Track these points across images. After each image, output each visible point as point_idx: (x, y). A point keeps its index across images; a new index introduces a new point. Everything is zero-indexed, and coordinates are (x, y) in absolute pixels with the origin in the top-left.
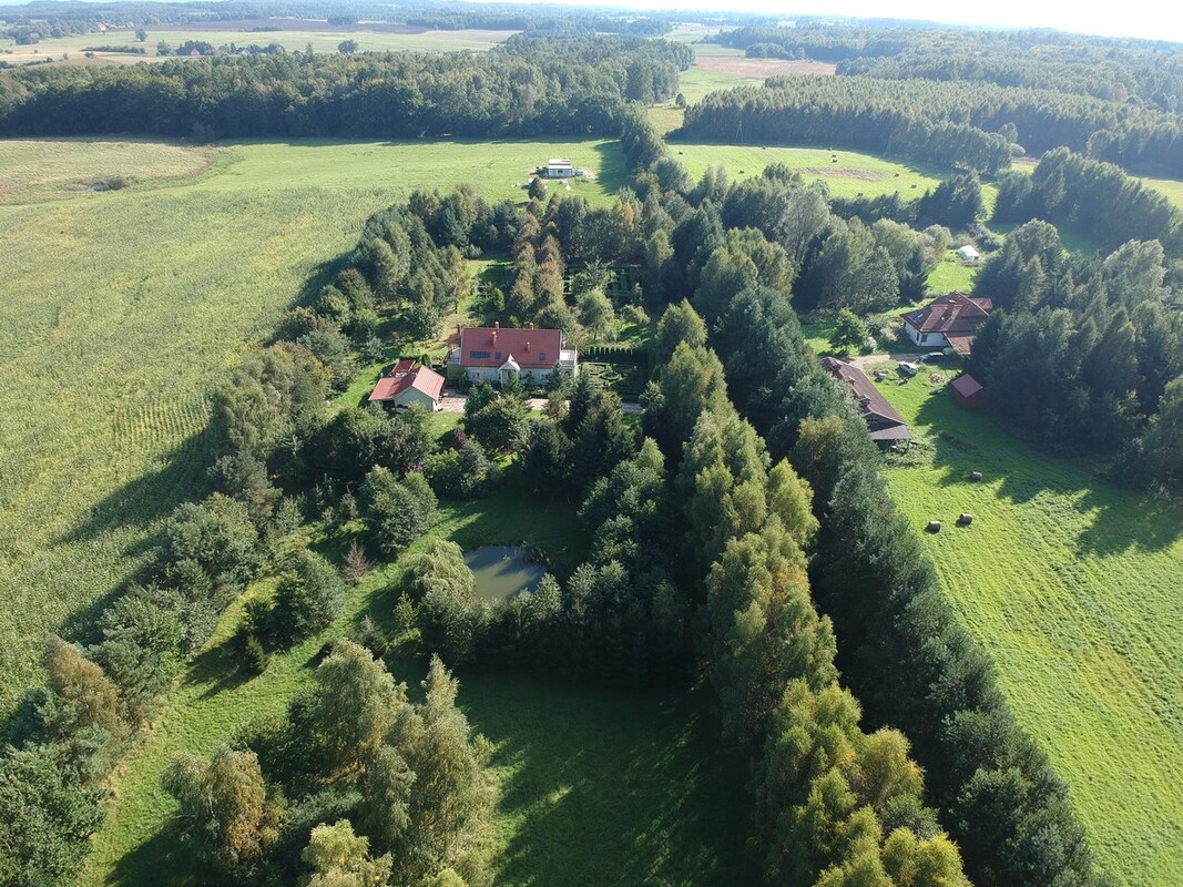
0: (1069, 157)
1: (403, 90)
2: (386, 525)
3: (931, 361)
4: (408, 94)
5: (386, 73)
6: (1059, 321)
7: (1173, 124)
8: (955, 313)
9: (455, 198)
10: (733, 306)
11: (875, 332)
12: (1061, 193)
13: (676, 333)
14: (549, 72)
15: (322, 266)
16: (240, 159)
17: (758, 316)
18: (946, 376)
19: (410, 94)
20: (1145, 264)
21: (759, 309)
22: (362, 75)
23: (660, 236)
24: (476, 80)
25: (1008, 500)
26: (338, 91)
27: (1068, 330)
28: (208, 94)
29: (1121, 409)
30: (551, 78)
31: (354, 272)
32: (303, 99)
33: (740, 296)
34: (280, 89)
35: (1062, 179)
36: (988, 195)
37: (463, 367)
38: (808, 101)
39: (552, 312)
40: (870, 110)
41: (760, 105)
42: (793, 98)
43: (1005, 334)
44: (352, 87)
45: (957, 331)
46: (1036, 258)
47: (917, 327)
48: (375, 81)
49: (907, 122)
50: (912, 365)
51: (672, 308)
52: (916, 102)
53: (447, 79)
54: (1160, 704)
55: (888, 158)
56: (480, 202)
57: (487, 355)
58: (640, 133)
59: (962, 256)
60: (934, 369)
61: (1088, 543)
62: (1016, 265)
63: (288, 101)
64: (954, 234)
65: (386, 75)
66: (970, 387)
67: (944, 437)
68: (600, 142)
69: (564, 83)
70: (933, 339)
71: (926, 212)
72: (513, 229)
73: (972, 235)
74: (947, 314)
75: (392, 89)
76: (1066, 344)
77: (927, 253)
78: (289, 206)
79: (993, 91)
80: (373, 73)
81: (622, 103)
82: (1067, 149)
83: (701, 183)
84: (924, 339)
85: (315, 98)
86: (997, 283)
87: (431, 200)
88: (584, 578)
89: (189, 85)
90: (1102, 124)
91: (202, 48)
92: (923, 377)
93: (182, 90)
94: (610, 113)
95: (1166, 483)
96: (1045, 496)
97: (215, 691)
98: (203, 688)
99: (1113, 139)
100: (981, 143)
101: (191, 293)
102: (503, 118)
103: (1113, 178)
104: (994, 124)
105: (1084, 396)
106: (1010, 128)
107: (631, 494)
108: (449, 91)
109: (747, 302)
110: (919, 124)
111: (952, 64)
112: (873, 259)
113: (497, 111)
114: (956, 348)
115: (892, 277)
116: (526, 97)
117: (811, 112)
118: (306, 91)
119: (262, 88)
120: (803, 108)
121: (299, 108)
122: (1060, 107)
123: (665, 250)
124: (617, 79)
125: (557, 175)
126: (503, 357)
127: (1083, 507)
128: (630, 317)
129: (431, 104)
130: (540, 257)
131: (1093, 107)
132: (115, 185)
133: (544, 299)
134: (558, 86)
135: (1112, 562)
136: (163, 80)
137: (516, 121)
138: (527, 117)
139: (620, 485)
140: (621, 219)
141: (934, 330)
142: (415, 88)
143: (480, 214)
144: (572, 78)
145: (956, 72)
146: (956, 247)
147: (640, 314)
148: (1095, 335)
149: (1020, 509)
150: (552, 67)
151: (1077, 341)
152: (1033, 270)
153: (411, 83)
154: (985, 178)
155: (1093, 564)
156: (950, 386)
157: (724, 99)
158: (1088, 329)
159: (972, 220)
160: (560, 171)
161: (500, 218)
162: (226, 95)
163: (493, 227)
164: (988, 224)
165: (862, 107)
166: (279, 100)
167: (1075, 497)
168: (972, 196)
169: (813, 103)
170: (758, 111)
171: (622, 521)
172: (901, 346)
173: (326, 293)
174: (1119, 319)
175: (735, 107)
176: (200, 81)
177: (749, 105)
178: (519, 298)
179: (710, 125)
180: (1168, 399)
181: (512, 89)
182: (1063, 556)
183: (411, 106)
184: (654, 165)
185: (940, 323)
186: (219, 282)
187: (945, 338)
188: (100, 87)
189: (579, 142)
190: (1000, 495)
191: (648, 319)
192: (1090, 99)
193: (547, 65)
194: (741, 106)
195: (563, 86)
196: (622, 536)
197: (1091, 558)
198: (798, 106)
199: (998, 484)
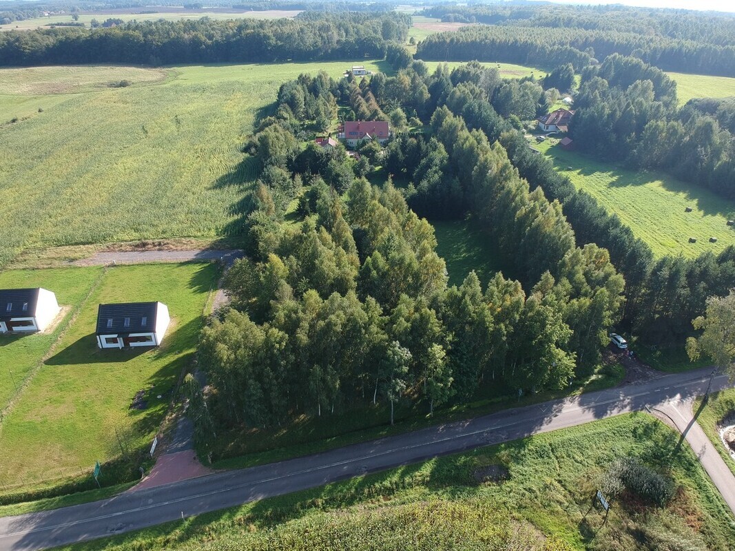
0: (618, 57)
1: (265, 36)
2: (340, 179)
3: (551, 136)
4: (267, 37)
5: (254, 27)
6: (603, 108)
7: (676, 45)
8: (561, 116)
9: (320, 77)
10: (464, 109)
11: (526, 127)
12: (613, 73)
13: (440, 118)
14: (339, 27)
15: (261, 109)
16: (181, 73)
17: (477, 110)
18: (557, 141)
19: (269, 38)
20: (644, 91)
21: (477, 107)
22: (240, 28)
23: (423, 88)
24: (302, 30)
25: (582, 175)
26: (227, 36)
27: (607, 111)
28: (157, 40)
29: (628, 140)
30: (340, 30)
31: (286, 105)
32: (209, 42)
33: (466, 106)
34: (196, 36)
35: (613, 67)
36: (577, 78)
37: (346, 139)
38: (484, 37)
39: (381, 117)
40: (516, 41)
41: (458, 40)
42: (475, 36)
43: (582, 117)
44: (234, 35)
45: (561, 124)
46: (597, 91)
47: (544, 123)
48: (248, 31)
49: (536, 47)
50: (542, 137)
51: (439, 109)
52: (541, 38)
53: (287, 30)
54: (635, 220)
55: (526, 66)
56: (331, 79)
57: (356, 133)
58: (400, 52)
59: (565, 102)
60: (552, 139)
61: (612, 184)
62: (588, 95)
63: (201, 43)
64: (561, 94)
65: (254, 28)
66: (567, 141)
67: (557, 159)
68: (373, 61)
69: (347, 32)
70: (551, 128)
71: (546, 83)
72: (348, 92)
73: (570, 94)
74: (557, 117)
75: (258, 35)
76: (606, 117)
77: (548, 100)
78: (227, 89)
79: (582, 32)
80: (247, 27)
81: (383, 41)
82: (617, 54)
83: (435, 72)
84: (547, 128)
85: (216, 41)
86: (579, 103)
87: (309, 78)
88: (424, 184)
89: (145, 35)
90: (640, 46)
91: (118, 22)
92: (548, 142)
93: (142, 38)
94: (378, 46)
95: (647, 168)
96: (597, 173)
97: (295, 223)
98: (290, 222)
99: (643, 53)
100: (575, 55)
101: (204, 120)
102: (320, 49)
103: (637, 65)
104: (582, 48)
105: (613, 137)
106: (590, 50)
107: (437, 161)
108: (289, 36)
109: (470, 106)
110: (543, 48)
111: (560, 19)
112: (523, 96)
113: (317, 46)
114: (561, 130)
115: (532, 104)
116: (332, 38)
117: (485, 44)
118: (210, 37)
119: (186, 36)
120: (481, 41)
121: (208, 46)
122: (616, 39)
123: (427, 95)
124: (375, 32)
125: (358, 73)
126: (364, 134)
127: (612, 176)
128: (414, 124)
129: (280, 43)
130: (367, 100)
131: (635, 38)
132: (123, 84)
133: (375, 113)
134: (344, 34)
135: (622, 189)
136: (131, 32)
137: (326, 51)
138: (333, 50)
139: (431, 160)
140: (402, 83)
141: (552, 123)
142: (271, 34)
143: (332, 85)
144: (351, 29)
145: (562, 24)
146: (562, 99)
147: (418, 121)
148: (618, 114)
149: (587, 177)
150: (340, 25)
151: (612, 115)
152: (595, 97)
153: (268, 31)
154: (576, 73)
155: (614, 190)
156: (560, 143)
157: (439, 38)
158: (615, 111)
159: (569, 87)
160: (359, 71)
161: (341, 87)
162: (166, 40)
163: (338, 91)
164: (577, 90)
165: (512, 40)
166: (195, 43)
167: (609, 173)
168: (569, 76)
169: (486, 39)
170: (457, 43)
171: (434, 168)
172: (537, 131)
173: (280, 110)
174: (628, 105)
175: (445, 41)
176: (151, 33)
177: (452, 40)
178: (363, 113)
179: (433, 50)
180: (646, 132)
181: (320, 35)
182: (603, 188)
183: (270, 44)
184: (410, 65)
185: (554, 120)
186: (215, 115)
187: (557, 127)
188: (96, 37)
189: (362, 61)
190: (579, 174)
191: (422, 124)
192: (633, 34)
193: (337, 23)
194: (448, 41)
195: (346, 35)
196: (436, 172)
197: (614, 189)
198: (478, 40)
199: (578, 171)
